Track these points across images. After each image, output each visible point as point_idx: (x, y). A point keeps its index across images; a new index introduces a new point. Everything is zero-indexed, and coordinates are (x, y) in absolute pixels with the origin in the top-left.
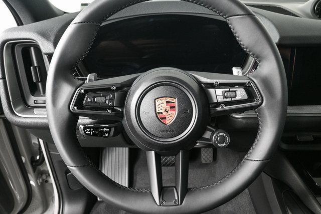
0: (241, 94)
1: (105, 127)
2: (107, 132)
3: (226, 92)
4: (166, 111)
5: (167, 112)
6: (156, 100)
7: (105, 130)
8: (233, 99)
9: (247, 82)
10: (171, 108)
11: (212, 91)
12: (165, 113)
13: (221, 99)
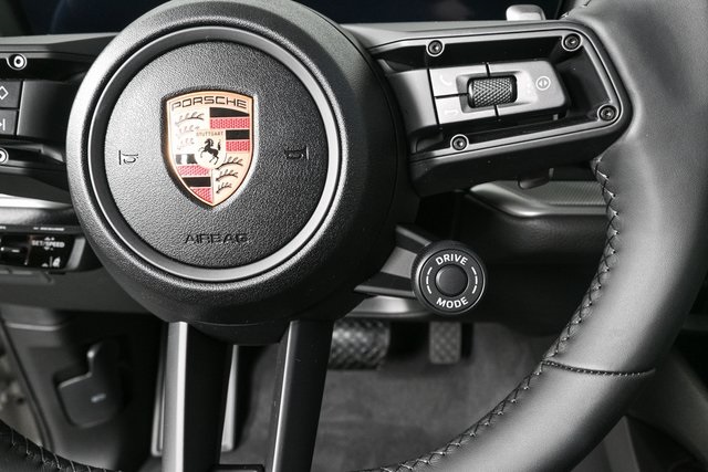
0: (536, 86)
1: (50, 234)
2: (55, 252)
3: (472, 80)
4: (209, 148)
5: (215, 153)
6: (169, 104)
7: (50, 244)
8: (504, 111)
9: (563, 34)
10: (231, 135)
11: (415, 78)
12: (205, 160)
13: (451, 112)
